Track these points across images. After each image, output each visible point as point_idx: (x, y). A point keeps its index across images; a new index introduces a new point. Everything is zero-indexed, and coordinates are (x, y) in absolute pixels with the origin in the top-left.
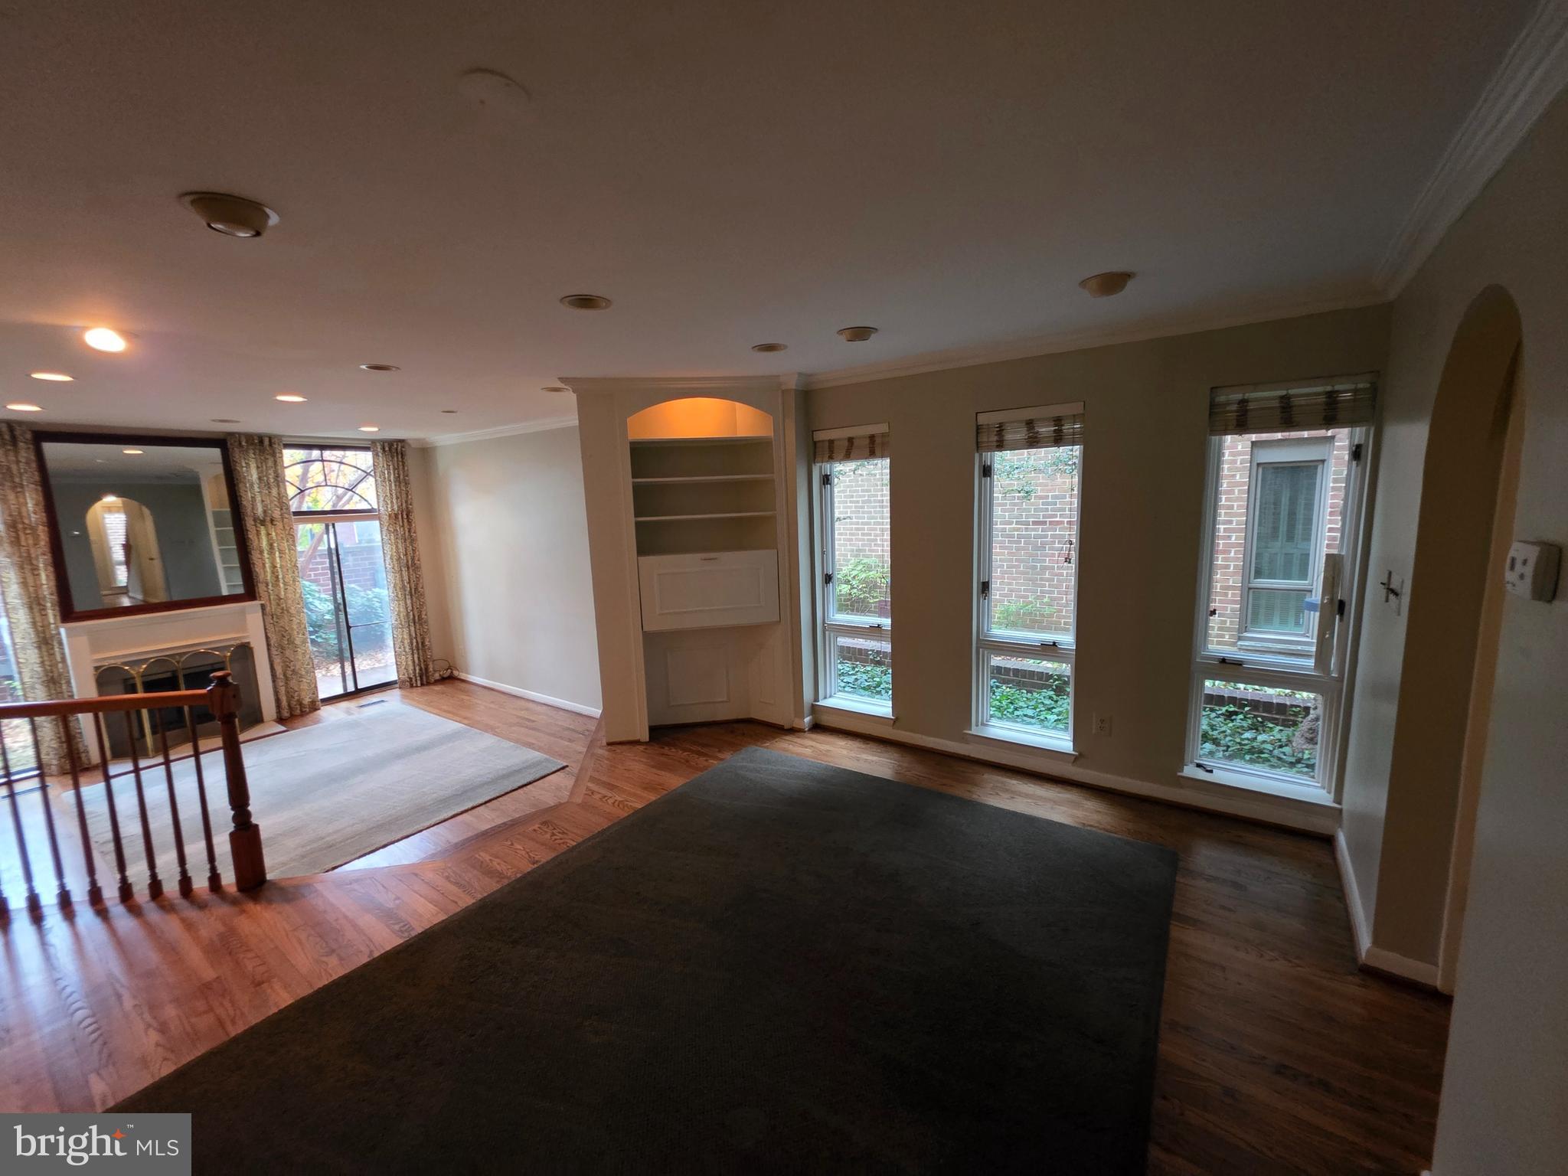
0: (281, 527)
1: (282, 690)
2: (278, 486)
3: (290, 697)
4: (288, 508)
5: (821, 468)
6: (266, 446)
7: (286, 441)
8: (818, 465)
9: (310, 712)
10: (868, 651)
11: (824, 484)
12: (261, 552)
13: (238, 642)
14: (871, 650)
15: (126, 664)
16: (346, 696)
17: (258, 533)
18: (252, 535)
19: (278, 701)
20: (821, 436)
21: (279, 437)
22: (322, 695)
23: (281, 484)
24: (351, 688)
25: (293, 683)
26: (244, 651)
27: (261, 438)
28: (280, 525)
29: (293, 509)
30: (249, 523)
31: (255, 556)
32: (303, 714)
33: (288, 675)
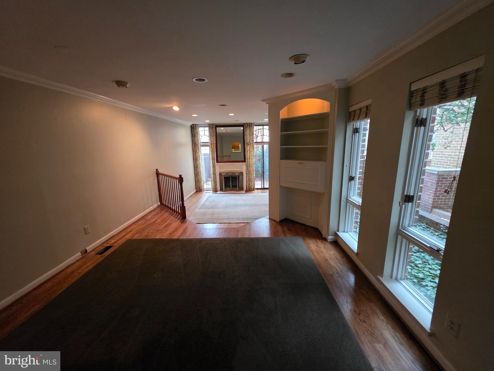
0: (252, 146)
1: (248, 184)
2: (252, 136)
3: (249, 187)
4: (254, 141)
5: (354, 124)
7: (255, 124)
8: (352, 123)
9: (253, 191)
10: (441, 225)
11: (354, 133)
12: (247, 152)
13: (240, 171)
14: (443, 225)
15: (222, 172)
16: (261, 189)
17: (247, 147)
18: (246, 148)
19: (247, 186)
20: (352, 109)
21: (254, 123)
22: (256, 187)
23: (253, 135)
24: (263, 187)
25: (250, 183)
26: (242, 173)
27: (250, 124)
30: (246, 144)
31: (246, 152)
32: (251, 191)
33: (249, 180)
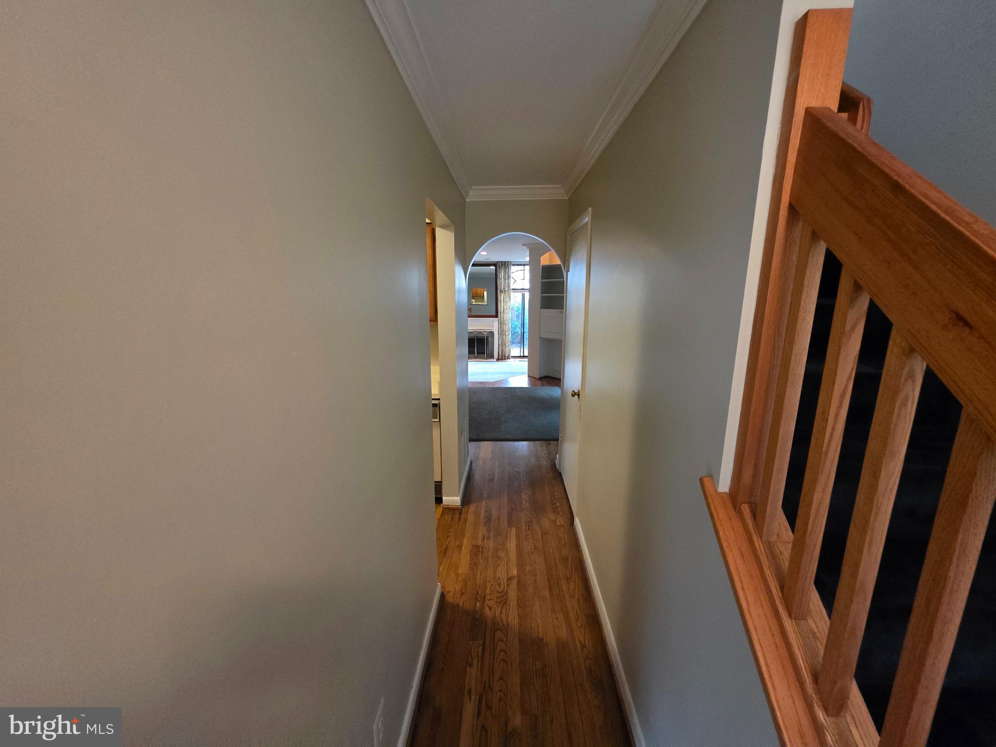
1: (500, 350)
2: (508, 279)
3: (502, 353)
6: (506, 265)
9: (508, 359)
12: (501, 302)
13: (490, 331)
16: (520, 357)
17: (501, 295)
18: (499, 297)
19: (498, 353)
21: (511, 262)
22: (512, 355)
24: (522, 355)
25: (504, 347)
26: (492, 334)
27: (505, 263)
28: (507, 293)
29: (511, 288)
30: (499, 291)
32: (505, 359)
33: (503, 344)
